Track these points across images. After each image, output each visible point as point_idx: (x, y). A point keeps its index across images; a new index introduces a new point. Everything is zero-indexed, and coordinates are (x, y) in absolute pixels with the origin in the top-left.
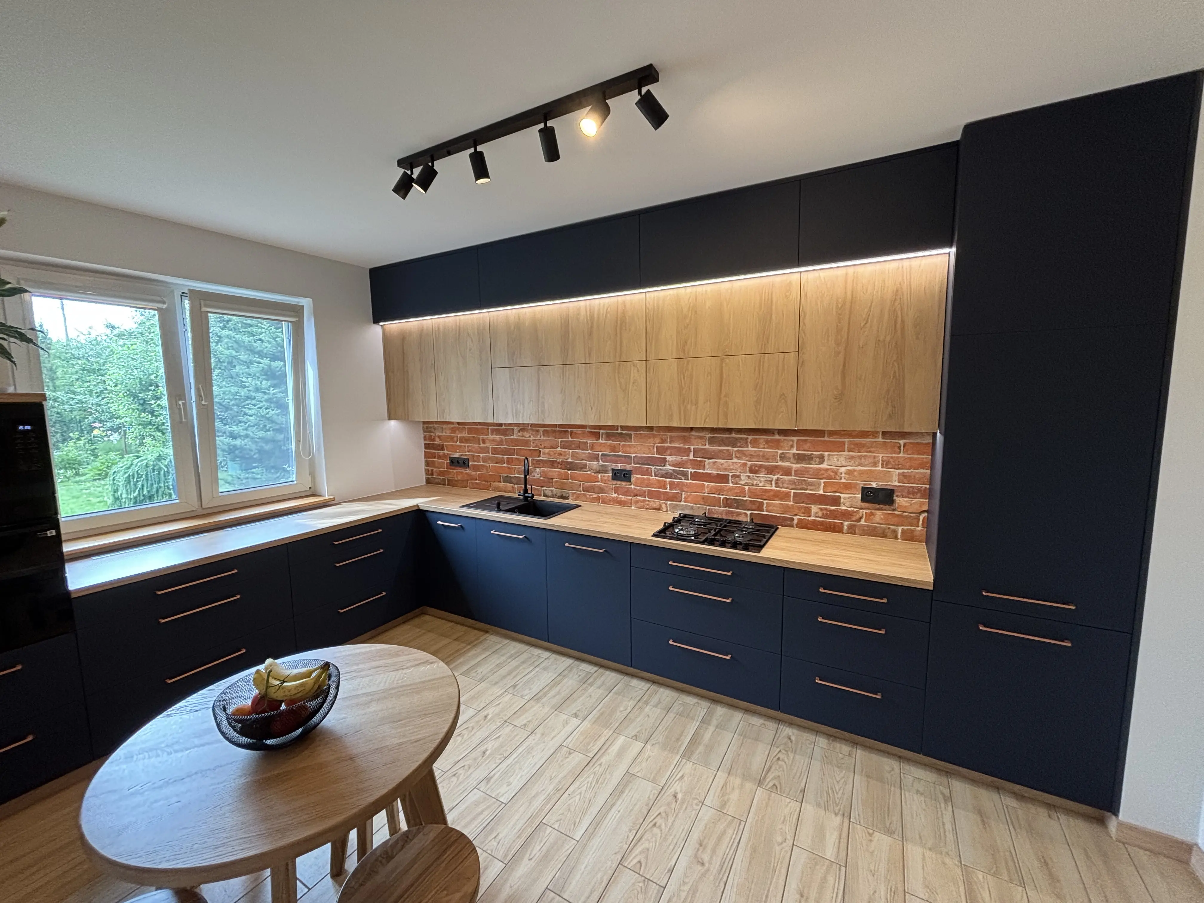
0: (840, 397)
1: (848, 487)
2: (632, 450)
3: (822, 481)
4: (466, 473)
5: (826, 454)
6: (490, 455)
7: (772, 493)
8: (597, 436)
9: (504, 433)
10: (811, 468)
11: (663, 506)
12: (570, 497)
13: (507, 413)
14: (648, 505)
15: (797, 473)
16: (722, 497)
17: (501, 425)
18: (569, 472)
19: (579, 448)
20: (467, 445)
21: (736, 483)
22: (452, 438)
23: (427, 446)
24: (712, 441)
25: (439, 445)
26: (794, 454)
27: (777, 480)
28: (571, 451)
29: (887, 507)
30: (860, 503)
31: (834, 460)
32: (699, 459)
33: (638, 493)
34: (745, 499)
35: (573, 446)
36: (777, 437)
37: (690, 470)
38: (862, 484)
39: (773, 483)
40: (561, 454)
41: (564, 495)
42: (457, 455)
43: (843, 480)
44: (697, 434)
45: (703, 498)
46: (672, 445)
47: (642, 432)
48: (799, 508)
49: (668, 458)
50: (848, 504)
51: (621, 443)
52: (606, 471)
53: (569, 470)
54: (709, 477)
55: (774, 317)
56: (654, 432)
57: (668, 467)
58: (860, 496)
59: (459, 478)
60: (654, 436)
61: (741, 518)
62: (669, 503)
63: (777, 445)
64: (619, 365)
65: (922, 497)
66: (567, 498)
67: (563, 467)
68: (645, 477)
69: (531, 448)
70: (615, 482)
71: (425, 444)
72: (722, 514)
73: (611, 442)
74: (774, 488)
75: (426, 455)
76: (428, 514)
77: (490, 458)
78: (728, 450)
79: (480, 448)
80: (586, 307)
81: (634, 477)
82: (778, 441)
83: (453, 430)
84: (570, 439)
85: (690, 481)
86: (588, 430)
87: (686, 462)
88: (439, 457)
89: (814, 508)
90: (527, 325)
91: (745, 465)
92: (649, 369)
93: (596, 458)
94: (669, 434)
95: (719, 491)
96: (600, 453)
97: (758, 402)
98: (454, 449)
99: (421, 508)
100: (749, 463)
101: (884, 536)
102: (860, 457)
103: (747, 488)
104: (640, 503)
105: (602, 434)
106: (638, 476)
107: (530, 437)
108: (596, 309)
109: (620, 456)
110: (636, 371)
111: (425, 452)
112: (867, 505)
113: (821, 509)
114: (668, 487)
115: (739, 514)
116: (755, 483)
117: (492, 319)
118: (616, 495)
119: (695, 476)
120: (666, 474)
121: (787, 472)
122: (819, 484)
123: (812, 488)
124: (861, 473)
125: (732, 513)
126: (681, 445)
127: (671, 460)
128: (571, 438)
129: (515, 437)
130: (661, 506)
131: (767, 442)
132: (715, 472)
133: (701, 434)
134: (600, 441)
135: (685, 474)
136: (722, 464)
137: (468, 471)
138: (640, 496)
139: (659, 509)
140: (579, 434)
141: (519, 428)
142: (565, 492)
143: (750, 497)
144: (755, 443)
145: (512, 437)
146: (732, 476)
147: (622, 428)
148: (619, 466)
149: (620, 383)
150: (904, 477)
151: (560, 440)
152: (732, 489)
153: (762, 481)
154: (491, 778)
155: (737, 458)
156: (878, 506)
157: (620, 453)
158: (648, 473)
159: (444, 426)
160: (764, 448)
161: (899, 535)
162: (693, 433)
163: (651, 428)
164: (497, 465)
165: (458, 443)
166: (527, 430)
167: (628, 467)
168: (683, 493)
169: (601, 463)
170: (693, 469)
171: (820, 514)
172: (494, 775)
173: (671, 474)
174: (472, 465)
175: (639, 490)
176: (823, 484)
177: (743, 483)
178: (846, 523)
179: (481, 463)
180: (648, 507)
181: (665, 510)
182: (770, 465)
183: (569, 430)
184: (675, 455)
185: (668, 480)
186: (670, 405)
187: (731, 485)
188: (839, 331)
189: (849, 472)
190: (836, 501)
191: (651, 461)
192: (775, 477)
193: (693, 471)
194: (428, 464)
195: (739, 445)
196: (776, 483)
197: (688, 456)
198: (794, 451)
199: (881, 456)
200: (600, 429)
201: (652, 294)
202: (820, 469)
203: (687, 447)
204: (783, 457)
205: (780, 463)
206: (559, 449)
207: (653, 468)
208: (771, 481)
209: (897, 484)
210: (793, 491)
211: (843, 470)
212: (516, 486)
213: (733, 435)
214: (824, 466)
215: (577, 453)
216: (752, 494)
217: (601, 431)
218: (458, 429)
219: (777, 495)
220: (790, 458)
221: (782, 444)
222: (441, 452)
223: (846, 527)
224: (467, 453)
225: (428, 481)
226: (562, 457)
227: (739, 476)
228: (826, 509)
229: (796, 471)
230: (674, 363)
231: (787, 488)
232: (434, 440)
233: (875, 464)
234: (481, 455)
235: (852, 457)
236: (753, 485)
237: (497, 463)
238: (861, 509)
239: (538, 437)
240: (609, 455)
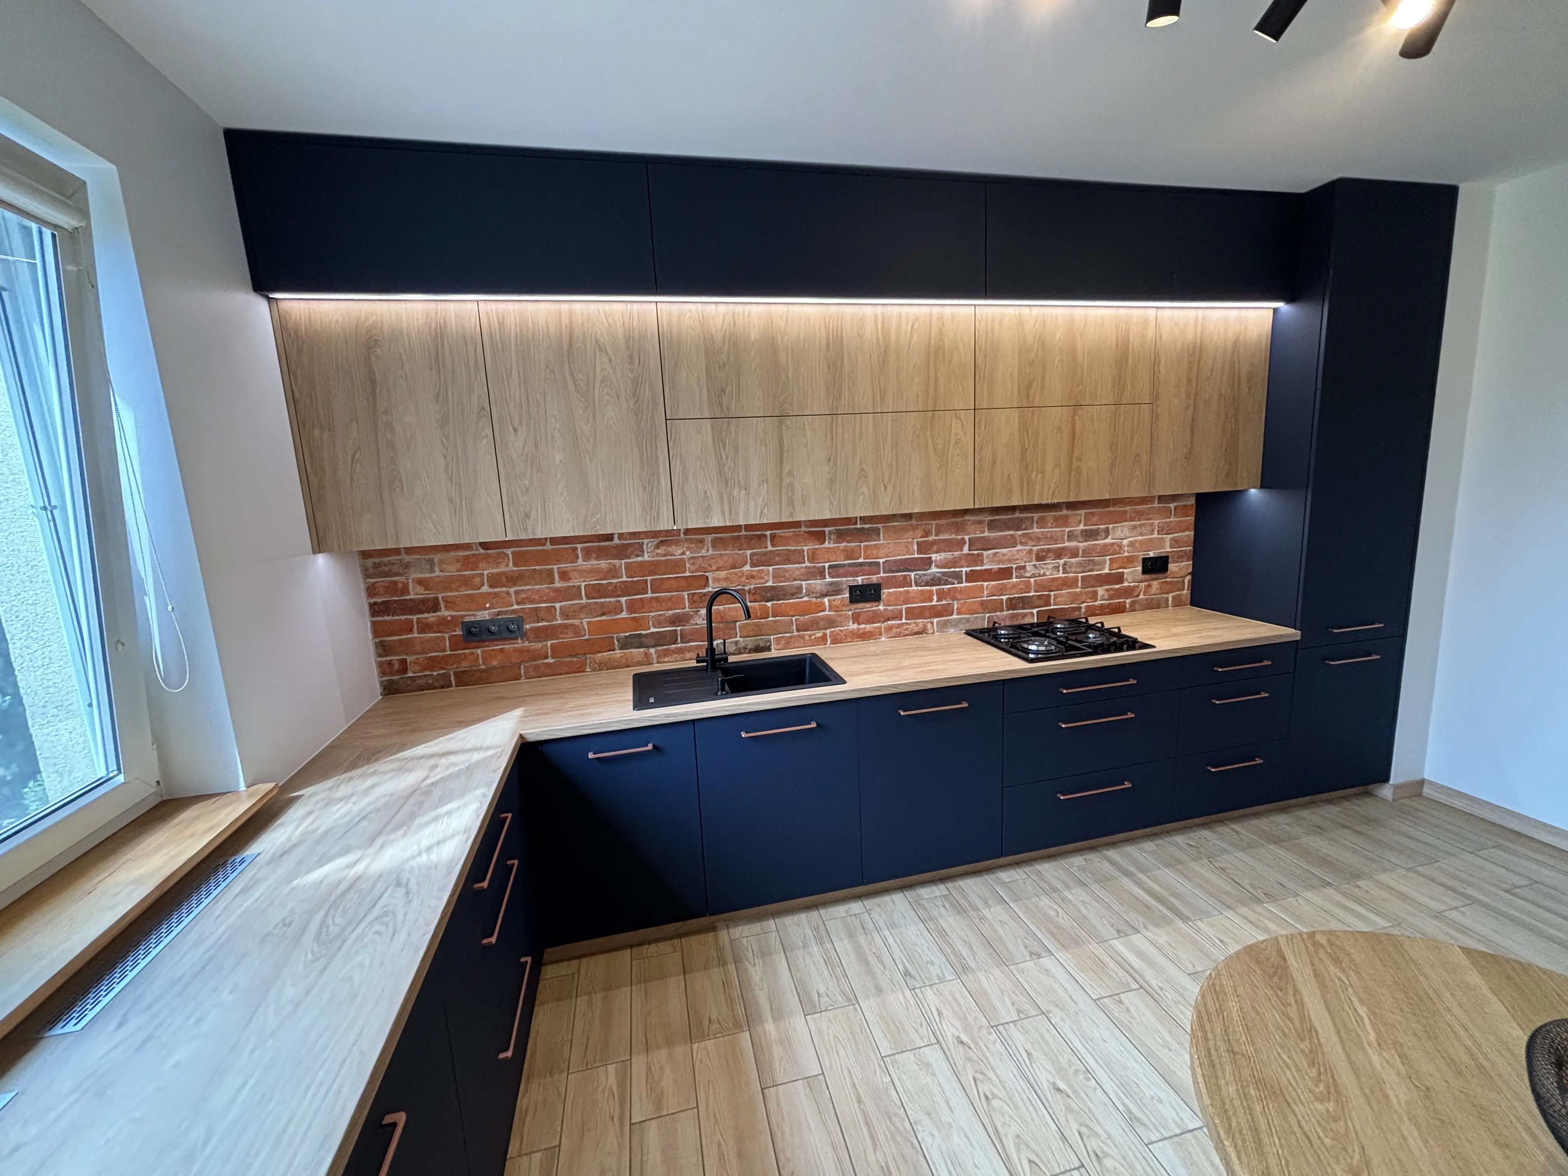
1: (1130, 560)
2: (881, 554)
3: (1108, 558)
4: (516, 650)
5: (1111, 526)
6: (584, 601)
7: (1060, 582)
8: (820, 537)
9: (621, 552)
10: (1099, 544)
11: (929, 626)
12: (773, 647)
14: (907, 629)
15: (1087, 552)
16: (1004, 598)
17: (609, 537)
18: (769, 604)
19: (788, 561)
20: (512, 590)
21: (1021, 577)
22: (466, 582)
23: (375, 610)
24: (992, 526)
25: (423, 601)
26: (1082, 531)
27: (1065, 564)
28: (771, 568)
29: (1162, 575)
30: (1140, 576)
31: (1119, 533)
32: (976, 552)
33: (890, 614)
34: (1031, 594)
35: (777, 559)
36: (1065, 512)
37: (964, 570)
38: (1141, 555)
39: (1061, 569)
40: (753, 577)
41: (762, 645)
42: (483, 615)
43: (1126, 554)
44: (972, 518)
45: (982, 603)
46: (941, 537)
47: (896, 524)
48: (1086, 593)
49: (934, 557)
50: (1130, 580)
51: (862, 544)
52: (838, 592)
53: (768, 601)
54: (988, 575)
55: (1130, 360)
56: (914, 522)
57: (934, 570)
58: (1140, 568)
59: (495, 663)
60: (914, 528)
61: (1028, 620)
62: (935, 620)
63: (1063, 522)
64: (933, 416)
65: (1188, 560)
66: (768, 649)
67: (758, 597)
68: (901, 590)
69: (687, 574)
70: (854, 606)
71: (372, 606)
72: (1004, 620)
73: (845, 544)
74: (1061, 575)
75: (377, 630)
77: (583, 607)
78: (1012, 536)
79: (558, 590)
80: (876, 317)
81: (885, 592)
82: (1067, 516)
83: (470, 562)
84: (770, 548)
85: (964, 584)
86: (803, 529)
87: (960, 558)
88: (425, 627)
89: (1101, 591)
91: (1031, 551)
92: (980, 421)
93: (821, 574)
94: (934, 522)
95: (1002, 590)
96: (827, 565)
97: (1112, 466)
98: (477, 602)
100: (1035, 548)
101: (1158, 607)
102: (1141, 525)
103: (1032, 580)
104: (895, 630)
105: (830, 533)
106: (891, 590)
107: (683, 553)
108: (894, 325)
109: (861, 564)
110: (959, 426)
111: (374, 624)
112: (1146, 577)
113: (1107, 590)
114: (935, 598)
115: (1024, 616)
116: (1042, 572)
117: (664, 321)
118: (855, 626)
119: (972, 577)
120: (932, 580)
121: (1074, 553)
122: (1105, 562)
123: (1098, 567)
124: (1141, 542)
125: (1017, 615)
126: (953, 536)
127: (939, 558)
128: (773, 545)
129: (646, 557)
130: (925, 626)
131: (1056, 519)
132: (995, 567)
134: (826, 545)
135: (957, 576)
136: (1004, 555)
137: (520, 644)
138: (894, 619)
139: (922, 632)
140: (789, 538)
142: (761, 640)
143: (1036, 592)
144: (1042, 523)
145: (639, 559)
146: (1016, 568)
147: (864, 519)
148: (860, 580)
149: (934, 444)
150: (1175, 542)
151: (749, 552)
152: (1014, 585)
153: (1050, 570)
155: (1022, 544)
156: (1154, 576)
157: (861, 560)
158: (906, 582)
159: (437, 558)
160: (1052, 527)
161: (1170, 602)
163: (909, 516)
164: (604, 618)
165: (485, 589)
166: (677, 543)
167: (874, 579)
168: (955, 602)
169: (828, 579)
170: (968, 567)
171: (1106, 597)
173: (940, 579)
174: (531, 629)
175: (892, 610)
176: (1108, 562)
177: (1028, 575)
178: (1128, 601)
179: (559, 622)
180: (907, 632)
181: (931, 631)
182: (1058, 548)
183: (768, 533)
184: (945, 551)
185: (934, 588)
187: (1014, 580)
188: (1189, 381)
189: (1132, 544)
190: (1120, 578)
191: (908, 565)
192: (1062, 562)
193: (969, 569)
194: (383, 649)
196: (1064, 569)
197: (961, 550)
198: (1081, 527)
199: (1156, 522)
200: (826, 526)
202: (1106, 545)
203: (960, 537)
204: (1071, 536)
205: (1067, 544)
206: (747, 568)
207: (912, 574)
208: (1058, 567)
209: (1168, 550)
210: (1080, 575)
211: (1125, 542)
212: (652, 650)
214: (1109, 540)
215: (785, 570)
216: (1039, 586)
217: (827, 529)
218: (487, 557)
219: (1067, 583)
220: (1077, 536)
221: (1070, 520)
222: (430, 617)
223: (1128, 606)
224: (515, 607)
225: (390, 690)
226: (753, 581)
227: (1024, 567)
228: (1111, 589)
229: (1084, 551)
230: (1015, 414)
231: (1075, 572)
232: (405, 590)
233: (1152, 532)
234: (558, 605)
235: (1134, 528)
236: (1040, 576)
237: (603, 614)
238: (1142, 582)
239: (704, 552)
240: (844, 566)
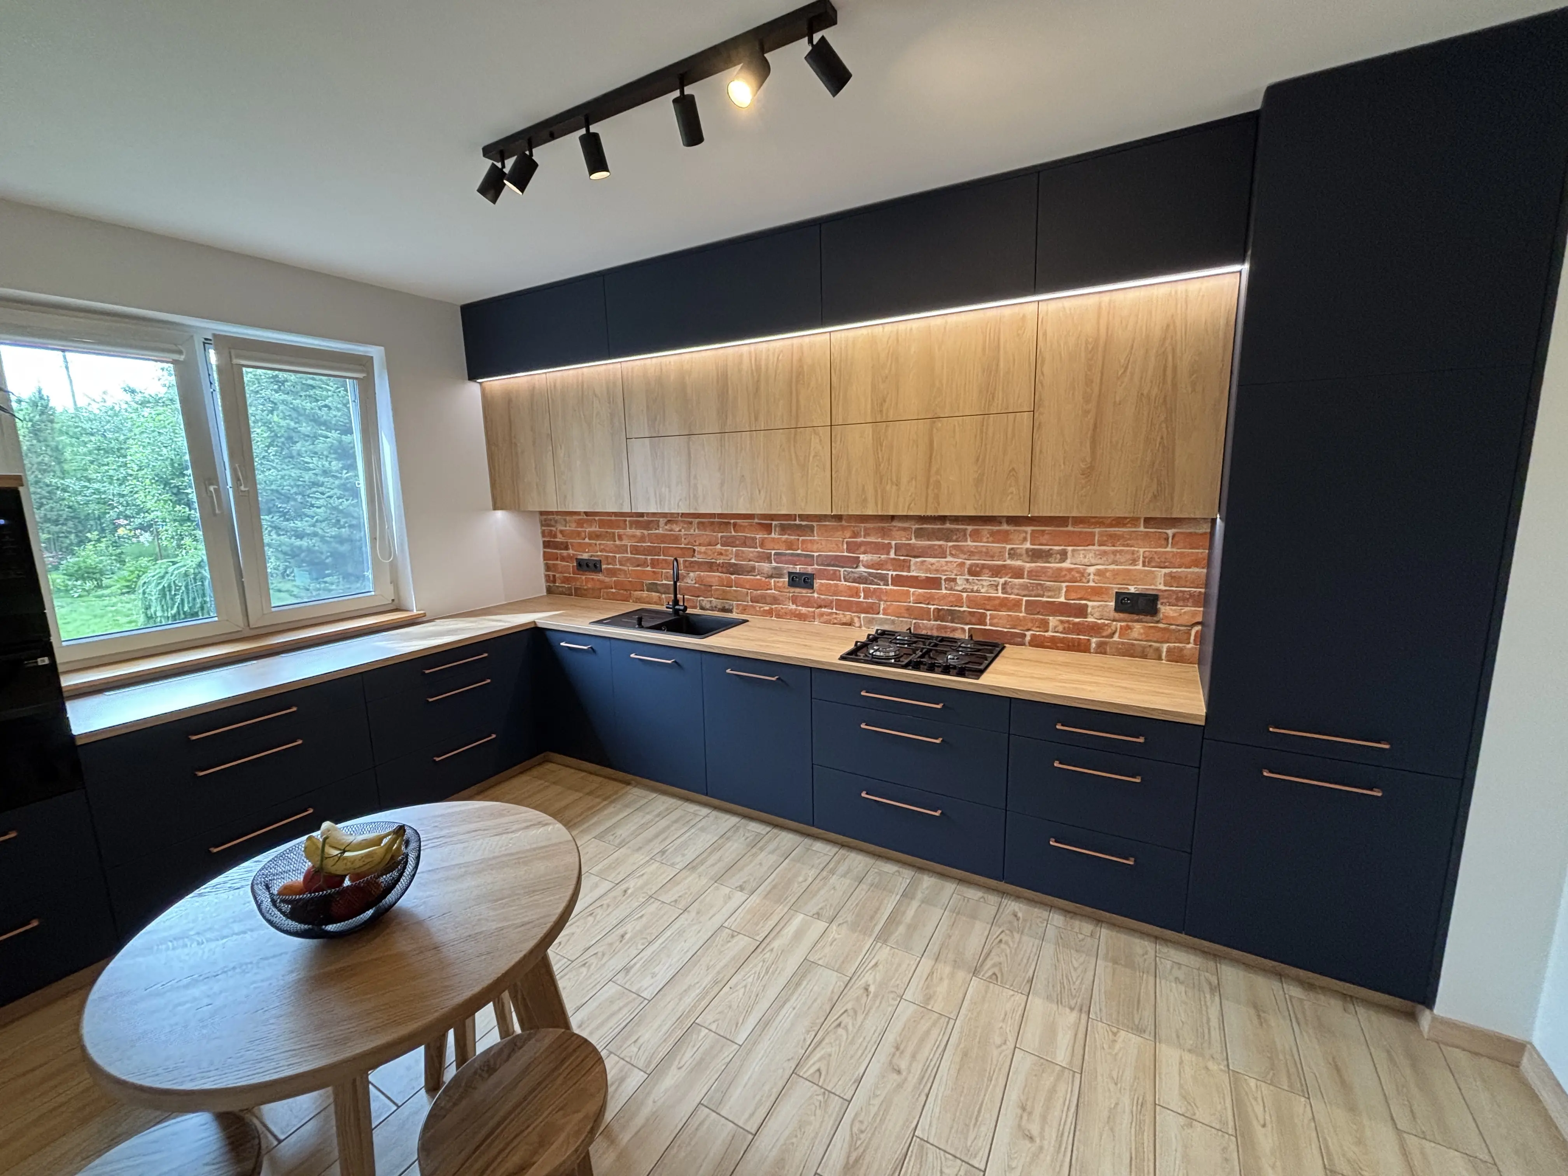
0: (1089, 472)
1: (1097, 592)
2: (815, 547)
3: (1064, 585)
4: (598, 580)
5: (1070, 548)
6: (629, 555)
7: (997, 602)
8: (768, 528)
9: (647, 526)
10: (1049, 568)
11: (856, 620)
12: (734, 610)
13: (648, 499)
14: (836, 618)
15: (1032, 574)
16: (932, 607)
17: (642, 515)
18: (733, 577)
19: (744, 545)
20: (598, 542)
21: (951, 589)
22: (578, 534)
23: (546, 545)
24: (919, 534)
25: (562, 543)
26: (1027, 550)
27: (1005, 583)
28: (734, 549)
29: (1149, 618)
30: (1113, 614)
31: (1080, 558)
32: (902, 558)
33: (823, 603)
34: (962, 609)
35: (737, 542)
36: (1005, 527)
37: (890, 573)
38: (1116, 588)
39: (1000, 588)
40: (721, 554)
41: (727, 607)
42: (585, 556)
43: (1091, 584)
44: (900, 525)
45: (908, 609)
46: (868, 539)
47: (827, 523)
48: (1032, 620)
49: (862, 557)
50: (1097, 615)
51: (801, 538)
52: (780, 576)
53: (732, 574)
54: (915, 582)
55: (1002, 365)
56: (844, 523)
57: (862, 569)
58: (1113, 604)
59: (590, 586)
60: (843, 528)
61: (957, 635)
62: (863, 615)
63: (1005, 537)
64: (795, 434)
65: (1195, 605)
66: (731, 611)
67: (724, 570)
68: (832, 582)
69: (683, 546)
70: (792, 590)
71: (544, 542)
72: (932, 629)
73: (786, 536)
74: (1000, 594)
75: (546, 556)
76: (548, 633)
77: (629, 559)
78: (940, 546)
79: (616, 546)
80: (750, 353)
81: (817, 583)
82: (1007, 532)
83: (580, 523)
84: (733, 533)
85: (890, 587)
86: (756, 521)
87: (886, 562)
88: (563, 559)
89: (1053, 621)
90: (672, 378)
91: (962, 565)
92: (836, 436)
93: (768, 558)
94: (863, 525)
95: (929, 600)
96: (773, 552)
97: (978, 482)
98: (582, 547)
99: (540, 625)
100: (968, 562)
101: (1144, 656)
102: (1114, 553)
103: (965, 595)
104: (825, 617)
105: (776, 525)
106: (823, 581)
107: (680, 531)
108: (764, 357)
109: (798, 555)
110: (818, 441)
111: (544, 552)
112: (1122, 615)
113: (1062, 622)
114: (862, 595)
115: (954, 630)
116: (975, 588)
117: (625, 373)
118: (794, 607)
119: (897, 581)
120: (859, 578)
121: (1018, 573)
122: (1060, 589)
123: (1050, 594)
124: (1116, 573)
125: (946, 627)
126: (879, 540)
127: (865, 559)
128: (735, 531)
129: (661, 531)
130: (852, 619)
131: (992, 534)
132: (923, 575)
133: (906, 525)
134: (773, 535)
135: (883, 579)
136: (932, 564)
137: (600, 577)
138: (825, 607)
139: (850, 624)
140: (745, 527)
141: (666, 520)
142: (727, 604)
143: (969, 607)
144: (976, 536)
145: (657, 531)
146: (946, 580)
147: (802, 517)
148: (798, 569)
149: (797, 456)
150: (1171, 579)
151: (720, 535)
152: (944, 597)
153: (984, 586)
154: (632, 967)
155: (952, 555)
156: (1136, 617)
157: (799, 552)
158: (835, 576)
159: (568, 518)
160: (987, 542)
161: (1164, 654)
162: (895, 523)
163: (839, 518)
164: (639, 568)
165: (587, 540)
166: (676, 522)
167: (810, 569)
168: (882, 603)
169: (774, 564)
170: (894, 570)
171: (1060, 628)
172: (635, 964)
173: (866, 579)
174: (607, 569)
175: (824, 600)
176: (1064, 589)
177: (960, 588)
178: (1094, 640)
179: (618, 566)
180: (836, 621)
181: (857, 625)
182: (995, 565)
183: (732, 521)
184: (871, 553)
185: (862, 586)
186: (864, 487)
187: (944, 591)
188: (1089, 382)
189: (1099, 573)
190: (1082, 611)
191: (838, 561)
192: (1002, 581)
193: (895, 573)
194: (548, 568)
195: (954, 538)
196: (1003, 589)
197: (888, 554)
198: (1028, 545)
199: (1142, 550)
200: (772, 520)
201: (838, 335)
202: (1061, 569)
203: (886, 542)
204: (1013, 554)
205: (1009, 562)
206: (719, 546)
207: (842, 570)
208: (997, 586)
209: (1162, 587)
210: (1025, 599)
211: (1091, 570)
212: (663, 596)
213: (948, 525)
214: (1066, 565)
215: (743, 552)
216: (972, 602)
217: (774, 523)
218: (587, 521)
219: (1003, 604)
220: (1021, 555)
221: (1011, 537)
222: (564, 552)
223: (1093, 645)
224: (599, 553)
225: (549, 591)
226: (722, 557)
227: (954, 580)
228: (1068, 622)
229: (1030, 572)
230: (869, 429)
231: (1017, 595)
232: (555, 536)
233: (1134, 562)
234: (617, 556)
235: (1105, 553)
236: (972, 591)
237: (638, 566)
238: (1114, 621)
239: (692, 532)
240: (785, 555)
